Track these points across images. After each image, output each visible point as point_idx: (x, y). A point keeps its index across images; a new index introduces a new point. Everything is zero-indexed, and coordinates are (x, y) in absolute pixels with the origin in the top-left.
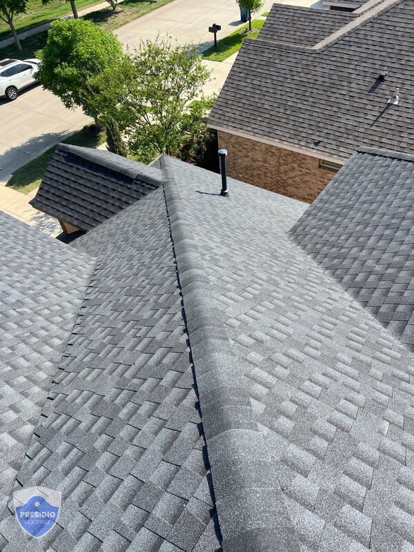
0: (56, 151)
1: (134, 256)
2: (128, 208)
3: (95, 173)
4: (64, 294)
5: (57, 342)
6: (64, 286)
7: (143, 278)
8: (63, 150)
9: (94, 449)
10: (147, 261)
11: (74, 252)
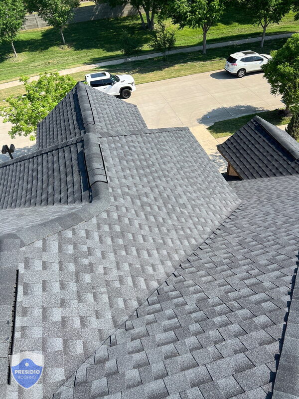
0: (252, 120)
1: (270, 214)
2: (281, 177)
3: (270, 144)
4: (211, 214)
5: (193, 242)
6: (214, 209)
7: (271, 234)
8: (257, 121)
9: (188, 329)
10: (279, 223)
11: (230, 190)
